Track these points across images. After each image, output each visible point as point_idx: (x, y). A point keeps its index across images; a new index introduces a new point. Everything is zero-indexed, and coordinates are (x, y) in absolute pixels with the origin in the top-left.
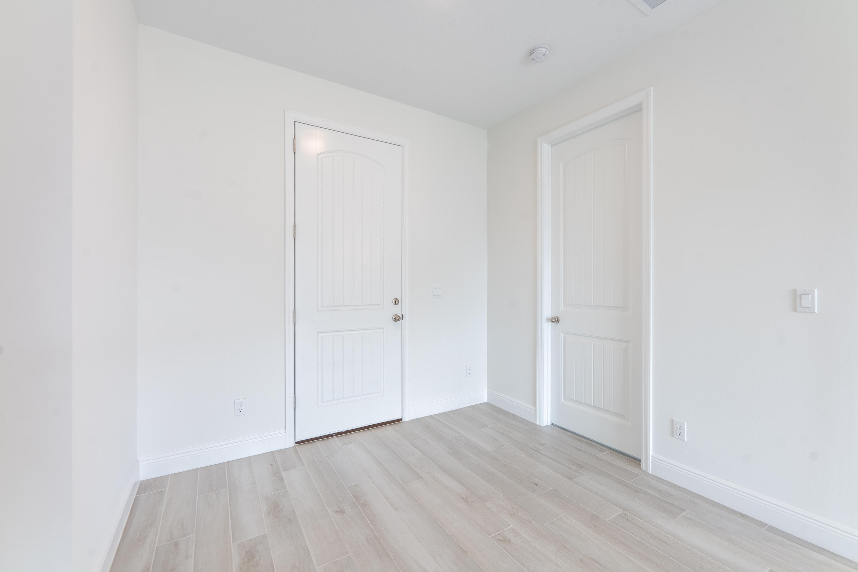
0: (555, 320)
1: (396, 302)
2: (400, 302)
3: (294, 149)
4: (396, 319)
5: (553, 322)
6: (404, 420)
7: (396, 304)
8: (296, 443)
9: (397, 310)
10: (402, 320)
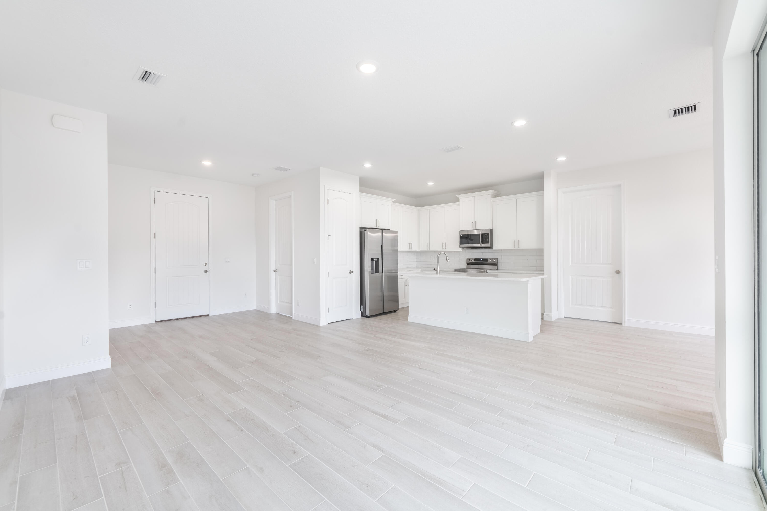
0: (276, 271)
1: (206, 264)
2: (208, 264)
3: (155, 201)
4: (206, 271)
5: (275, 271)
6: (210, 315)
7: (205, 265)
8: (156, 322)
9: (206, 268)
10: (209, 272)
